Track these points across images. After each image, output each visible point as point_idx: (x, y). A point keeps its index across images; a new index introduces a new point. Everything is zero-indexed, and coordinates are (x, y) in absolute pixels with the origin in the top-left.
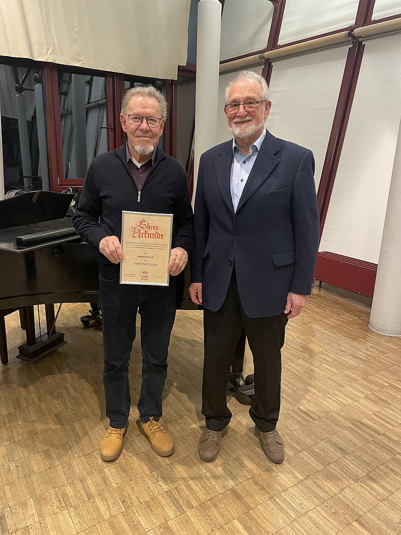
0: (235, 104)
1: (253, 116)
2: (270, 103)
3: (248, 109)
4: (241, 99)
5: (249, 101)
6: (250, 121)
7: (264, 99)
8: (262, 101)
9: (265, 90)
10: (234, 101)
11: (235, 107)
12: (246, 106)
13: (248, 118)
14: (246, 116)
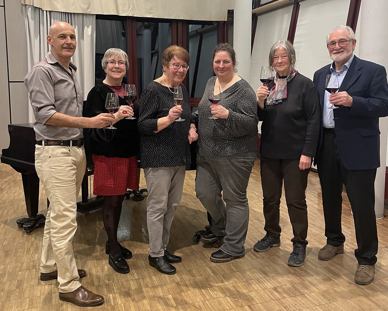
0: (333, 43)
1: (345, 49)
2: (355, 41)
3: (341, 45)
4: (337, 41)
5: (341, 41)
6: (343, 51)
7: (351, 39)
8: (350, 40)
9: (351, 34)
10: (332, 42)
11: (333, 45)
12: (340, 43)
13: (342, 50)
14: (340, 49)
